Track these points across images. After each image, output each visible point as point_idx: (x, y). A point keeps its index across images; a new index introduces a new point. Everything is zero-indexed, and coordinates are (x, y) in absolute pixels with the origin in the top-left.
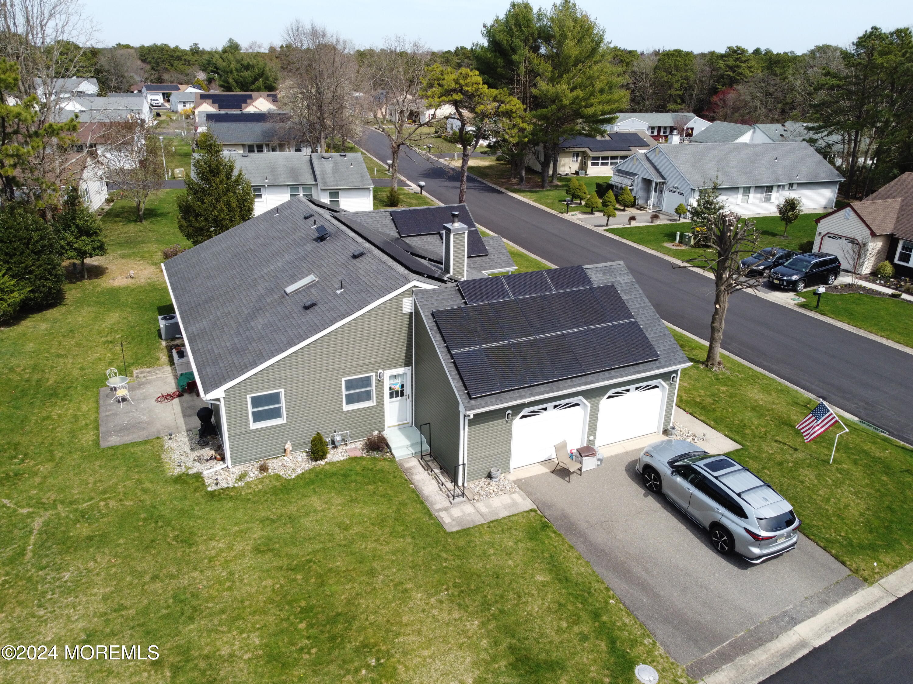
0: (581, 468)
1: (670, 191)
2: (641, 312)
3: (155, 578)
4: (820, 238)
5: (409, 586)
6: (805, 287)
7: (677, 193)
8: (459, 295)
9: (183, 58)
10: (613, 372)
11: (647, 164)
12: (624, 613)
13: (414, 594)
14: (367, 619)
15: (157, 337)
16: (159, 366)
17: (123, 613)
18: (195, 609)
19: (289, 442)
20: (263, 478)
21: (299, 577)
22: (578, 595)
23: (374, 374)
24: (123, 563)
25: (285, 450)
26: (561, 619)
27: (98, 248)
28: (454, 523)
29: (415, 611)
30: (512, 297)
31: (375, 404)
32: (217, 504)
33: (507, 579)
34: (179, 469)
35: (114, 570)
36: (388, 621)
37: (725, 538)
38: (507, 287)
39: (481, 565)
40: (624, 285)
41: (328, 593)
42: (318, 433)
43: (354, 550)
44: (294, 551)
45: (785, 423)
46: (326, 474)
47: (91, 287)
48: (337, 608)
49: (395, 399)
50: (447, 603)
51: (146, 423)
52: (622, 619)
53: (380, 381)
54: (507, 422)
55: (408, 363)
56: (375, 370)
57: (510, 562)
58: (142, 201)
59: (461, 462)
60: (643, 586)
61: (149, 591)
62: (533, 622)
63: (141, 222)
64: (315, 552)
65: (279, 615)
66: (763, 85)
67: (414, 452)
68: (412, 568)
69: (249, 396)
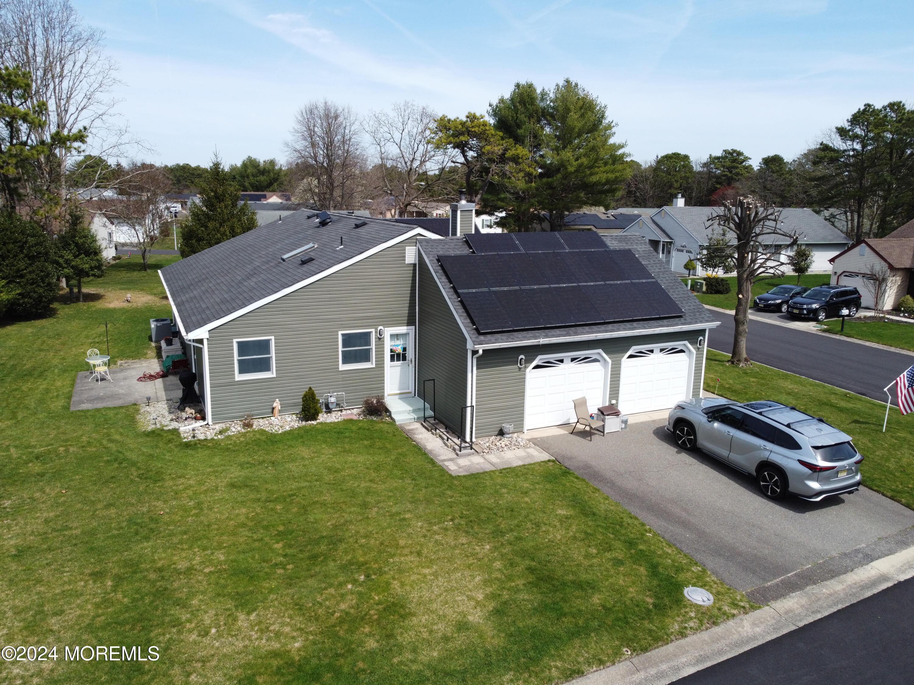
0: (603, 426)
1: (679, 250)
2: (661, 276)
3: (109, 506)
4: (836, 277)
5: (407, 516)
6: (826, 318)
7: (685, 251)
8: (466, 246)
9: (204, 176)
10: (635, 324)
11: (653, 226)
12: (664, 544)
13: (413, 522)
14: (356, 542)
15: (147, 340)
16: (146, 358)
17: (66, 533)
18: (152, 530)
19: (277, 400)
20: (247, 432)
21: (278, 507)
22: (609, 527)
23: (373, 330)
24: (75, 494)
25: (273, 409)
26: (589, 546)
27: (96, 267)
28: (461, 470)
29: (414, 536)
30: (523, 251)
31: (374, 366)
32: (190, 452)
33: (524, 513)
34: (154, 426)
35: (63, 499)
36: (382, 544)
37: (776, 478)
38: (517, 242)
39: (493, 501)
40: (641, 252)
41: (312, 520)
42: (310, 388)
43: (345, 488)
44: (275, 487)
45: (826, 404)
46: (318, 430)
47: (85, 308)
48: (321, 532)
49: (396, 363)
50: (452, 530)
51: (123, 394)
52: (662, 549)
53: (380, 339)
54: (520, 369)
55: (410, 322)
56: (375, 326)
57: (527, 499)
58: (148, 249)
59: (469, 404)
60: (685, 525)
61: (100, 515)
62: (556, 548)
63: (145, 270)
64: (300, 489)
65: (252, 537)
66: (761, 181)
67: (416, 417)
68: (411, 502)
69: (235, 341)
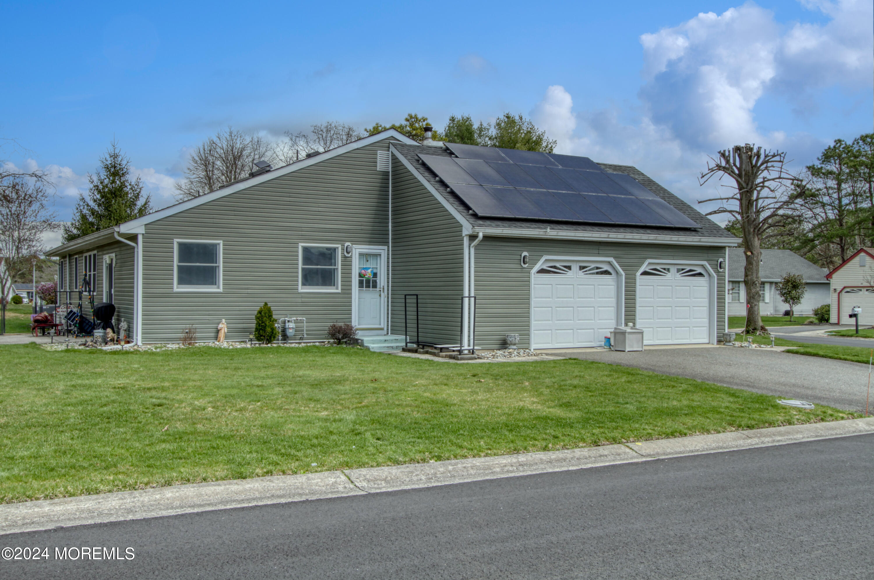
4: (836, 295)
19: (224, 320)
20: (189, 348)
23: (339, 246)
25: (218, 331)
30: (511, 162)
31: (339, 291)
42: (266, 304)
49: (365, 290)
54: (523, 268)
55: (382, 242)
56: (341, 241)
69: (176, 241)
